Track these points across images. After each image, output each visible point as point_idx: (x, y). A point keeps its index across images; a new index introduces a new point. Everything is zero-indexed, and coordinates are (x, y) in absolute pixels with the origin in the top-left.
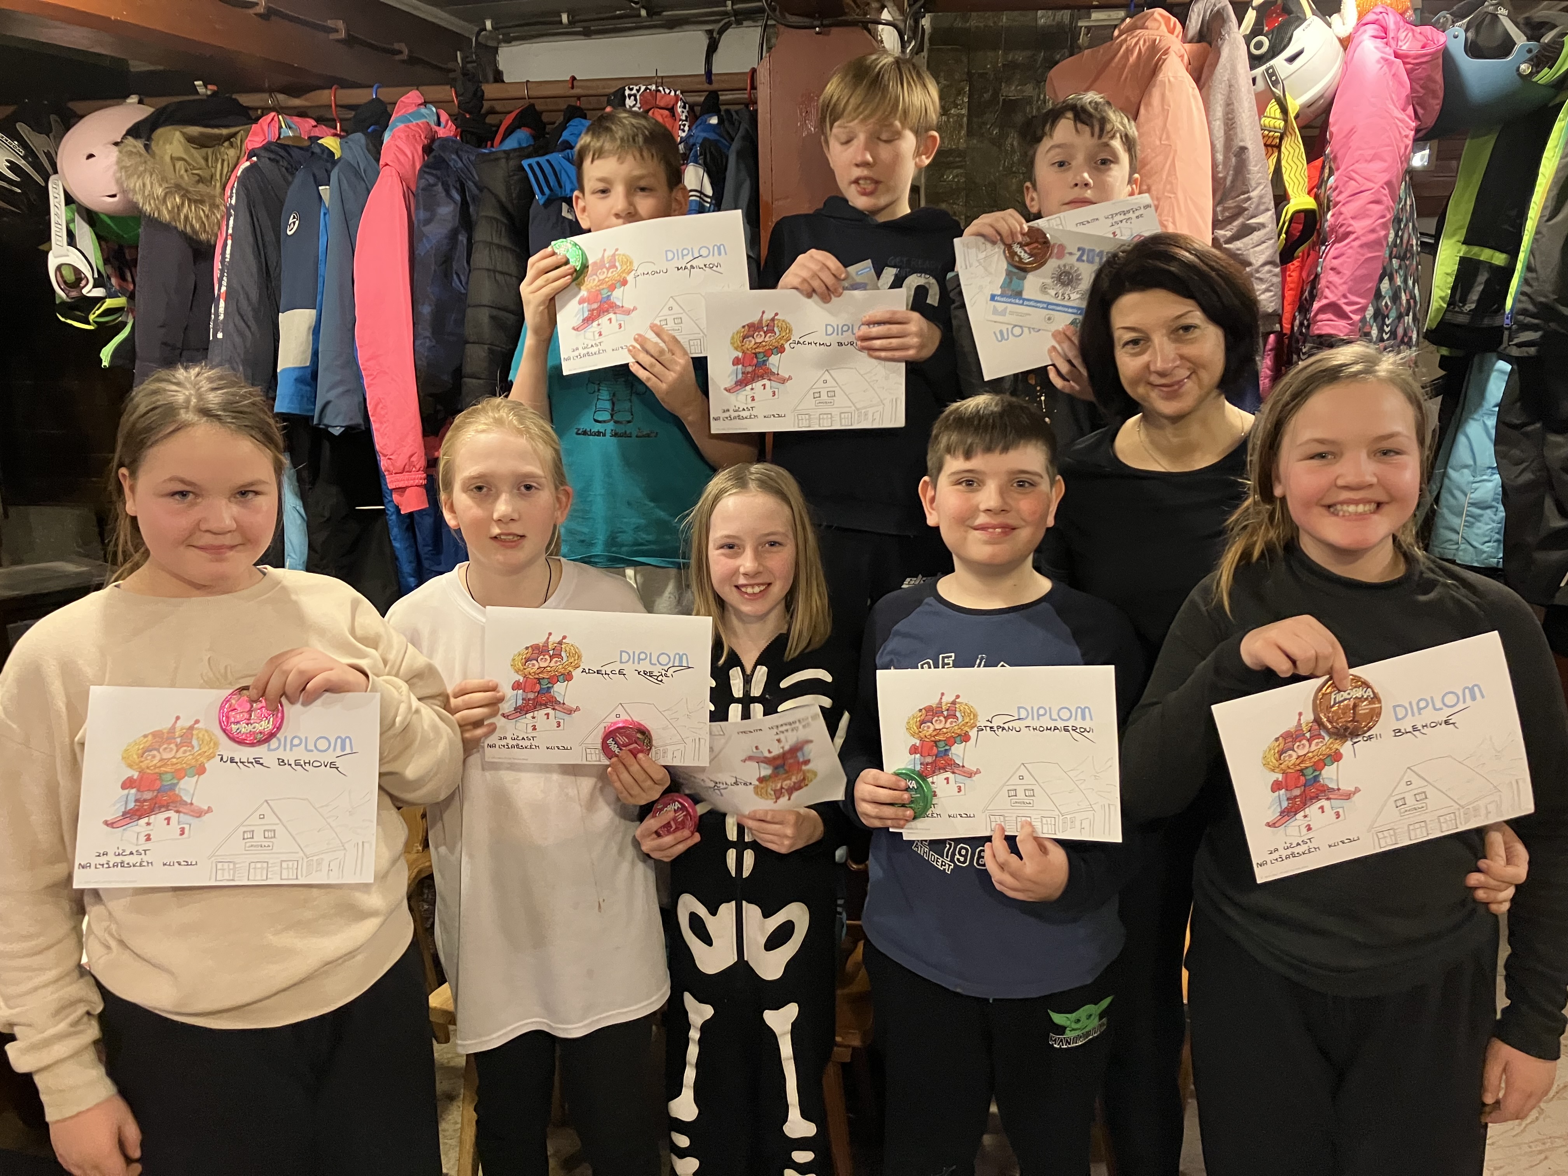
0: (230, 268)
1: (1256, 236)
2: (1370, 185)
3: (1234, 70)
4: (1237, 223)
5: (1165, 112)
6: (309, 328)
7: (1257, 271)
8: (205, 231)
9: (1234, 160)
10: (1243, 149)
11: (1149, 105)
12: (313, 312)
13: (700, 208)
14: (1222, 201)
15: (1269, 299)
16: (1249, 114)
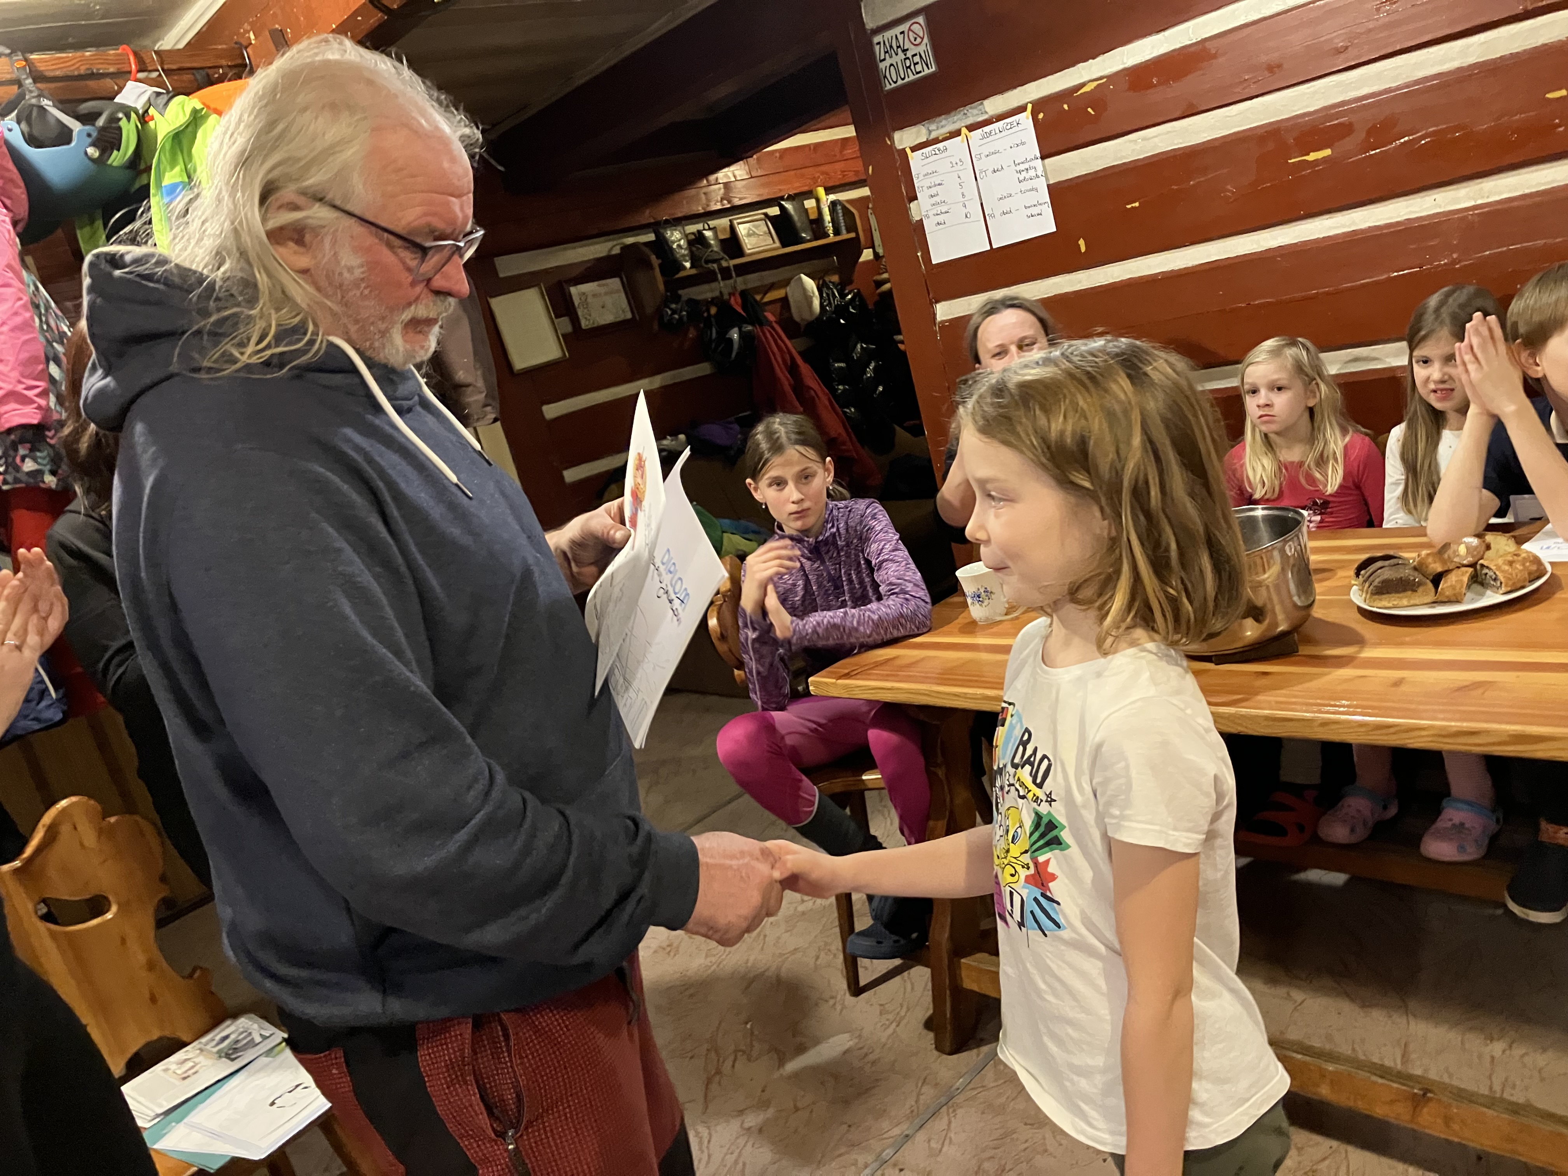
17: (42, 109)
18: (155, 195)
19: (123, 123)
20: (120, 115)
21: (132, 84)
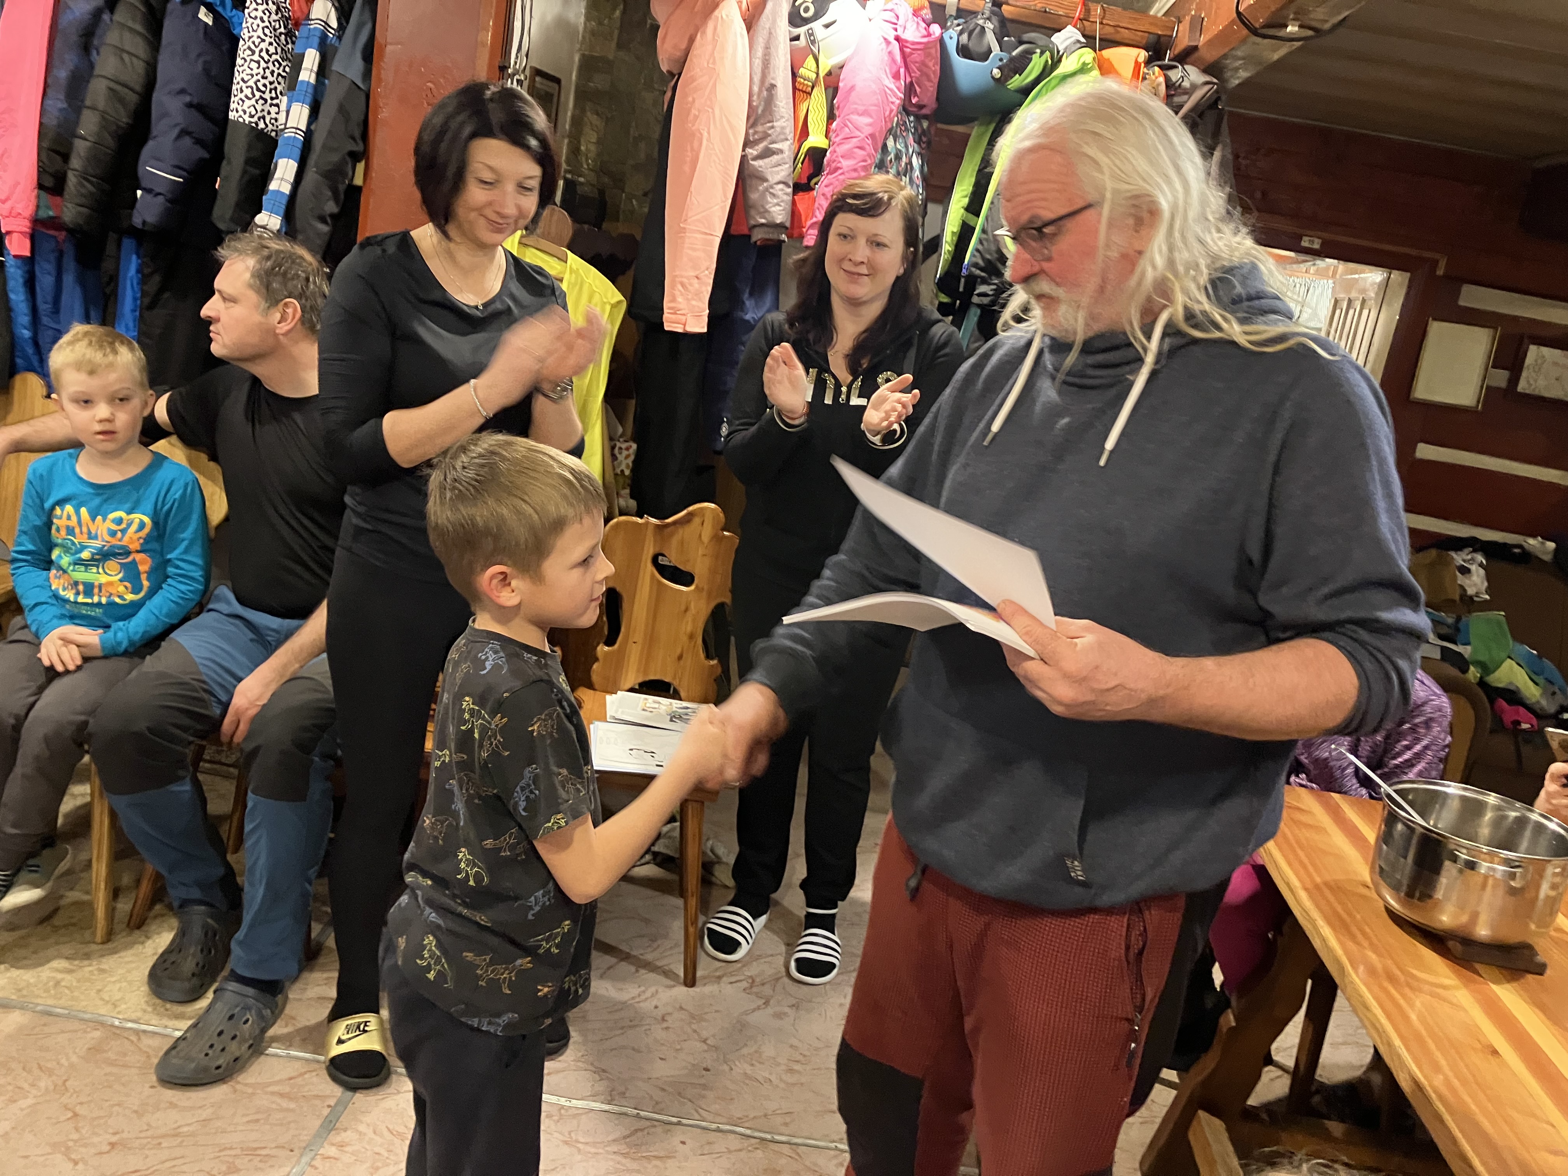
1: (775, 158)
2: (858, 133)
3: (774, 22)
4: (762, 146)
5: (715, 41)
7: (772, 187)
9: (765, 93)
10: (773, 86)
11: (704, 33)
13: (324, 37)
14: (753, 125)
15: (778, 212)
16: (782, 59)
19: (1035, 57)
20: (1038, 51)
21: (1070, 28)
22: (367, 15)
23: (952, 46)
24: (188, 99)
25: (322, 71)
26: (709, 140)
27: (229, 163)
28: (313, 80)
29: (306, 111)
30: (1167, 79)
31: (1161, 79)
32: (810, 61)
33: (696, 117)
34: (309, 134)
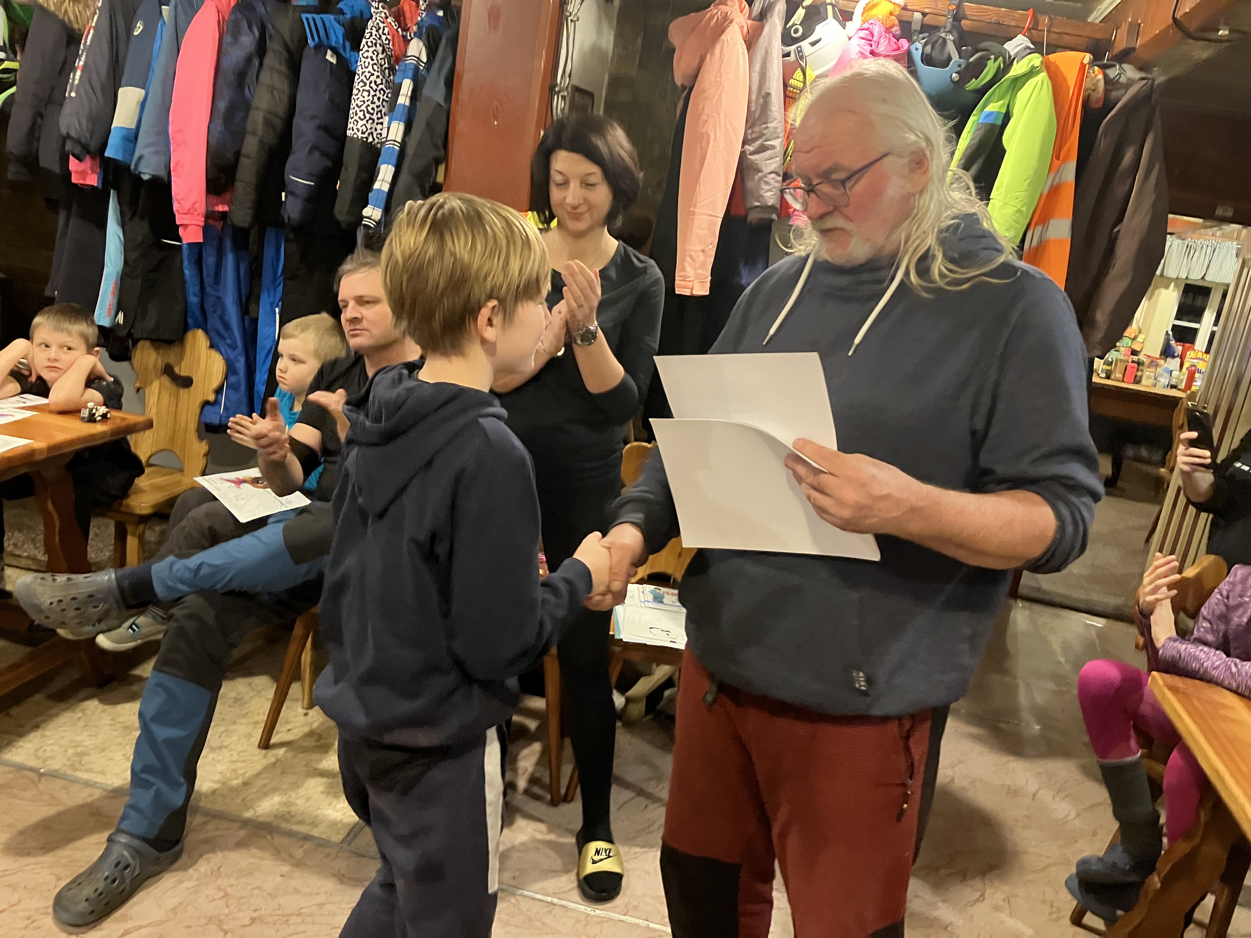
0: (89, 50)
1: (768, 153)
3: (770, 42)
4: (758, 143)
5: (721, 59)
6: (138, 103)
7: (765, 176)
8: (78, 22)
9: (761, 101)
10: (768, 94)
11: (713, 54)
12: (143, 92)
13: (416, 69)
14: (751, 127)
15: (770, 197)
16: (776, 72)
17: (945, 40)
18: (974, 115)
19: (990, 63)
20: (992, 57)
21: (1020, 36)
22: (449, 51)
23: (917, 56)
24: (317, 122)
25: (415, 96)
26: (715, 140)
27: (346, 169)
28: (407, 103)
29: (402, 127)
30: (1106, 76)
31: (1100, 77)
32: (798, 74)
33: (706, 122)
34: (403, 145)
